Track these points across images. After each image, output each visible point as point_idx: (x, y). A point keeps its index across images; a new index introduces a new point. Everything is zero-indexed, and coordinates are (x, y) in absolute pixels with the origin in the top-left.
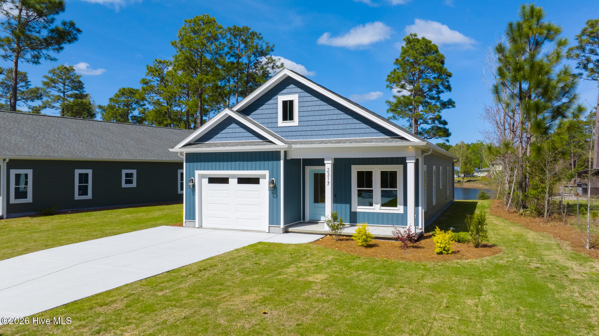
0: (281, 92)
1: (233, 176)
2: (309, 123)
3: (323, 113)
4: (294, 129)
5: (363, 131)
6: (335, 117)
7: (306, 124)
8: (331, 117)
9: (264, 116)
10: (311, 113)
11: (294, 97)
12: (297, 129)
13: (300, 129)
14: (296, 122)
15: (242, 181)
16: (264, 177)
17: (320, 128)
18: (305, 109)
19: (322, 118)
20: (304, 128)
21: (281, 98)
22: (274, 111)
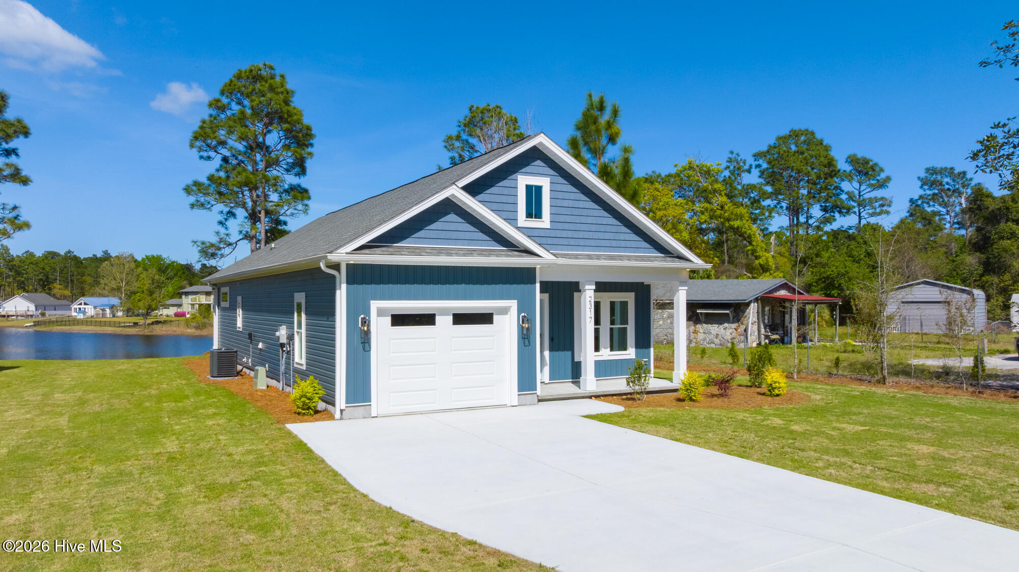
0: (523, 170)
1: (444, 312)
2: (566, 226)
3: (584, 212)
4: (542, 233)
5: (634, 244)
6: (600, 221)
7: (560, 226)
8: (594, 220)
10: (569, 211)
11: (545, 183)
12: (548, 233)
13: (553, 234)
14: (545, 222)
15: (460, 319)
16: (505, 311)
17: (581, 235)
18: (560, 203)
19: (583, 220)
20: (558, 234)
21: (523, 181)
22: (510, 199)
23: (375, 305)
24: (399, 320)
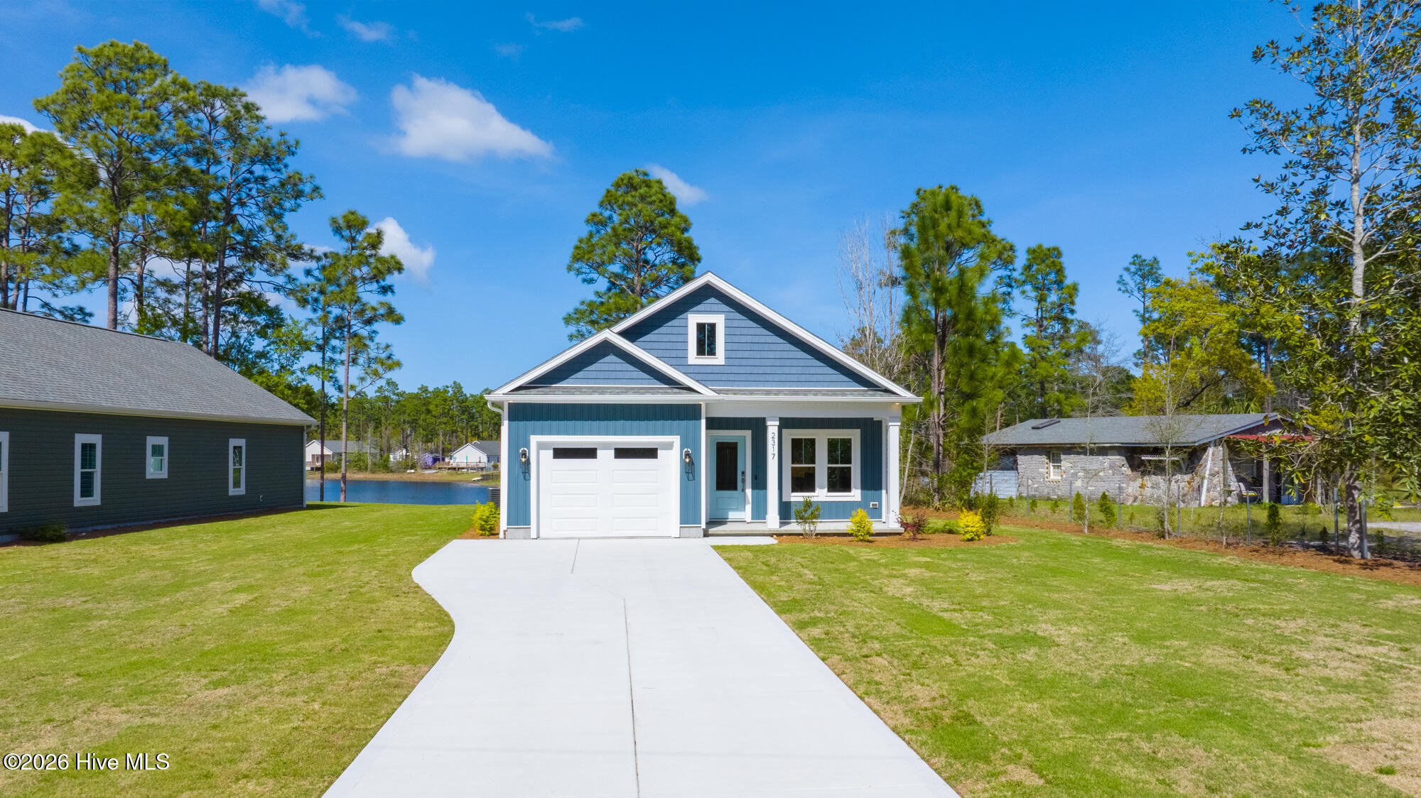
0: (694, 309)
1: (606, 446)
2: (744, 362)
3: (766, 347)
4: (716, 370)
5: (828, 378)
6: (785, 355)
7: (737, 362)
8: (778, 355)
9: (663, 346)
10: (748, 347)
11: (719, 320)
12: (722, 370)
13: (728, 370)
14: (720, 358)
15: (622, 453)
16: (669, 446)
17: (761, 370)
18: (736, 339)
19: (765, 355)
20: (735, 370)
21: (694, 319)
22: (680, 338)
23: (534, 440)
24: (561, 453)
